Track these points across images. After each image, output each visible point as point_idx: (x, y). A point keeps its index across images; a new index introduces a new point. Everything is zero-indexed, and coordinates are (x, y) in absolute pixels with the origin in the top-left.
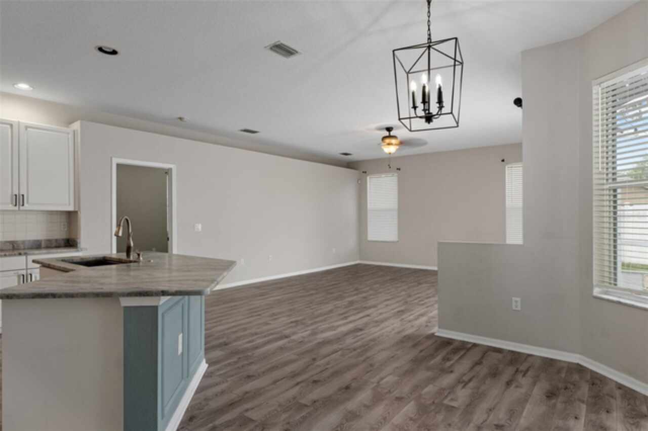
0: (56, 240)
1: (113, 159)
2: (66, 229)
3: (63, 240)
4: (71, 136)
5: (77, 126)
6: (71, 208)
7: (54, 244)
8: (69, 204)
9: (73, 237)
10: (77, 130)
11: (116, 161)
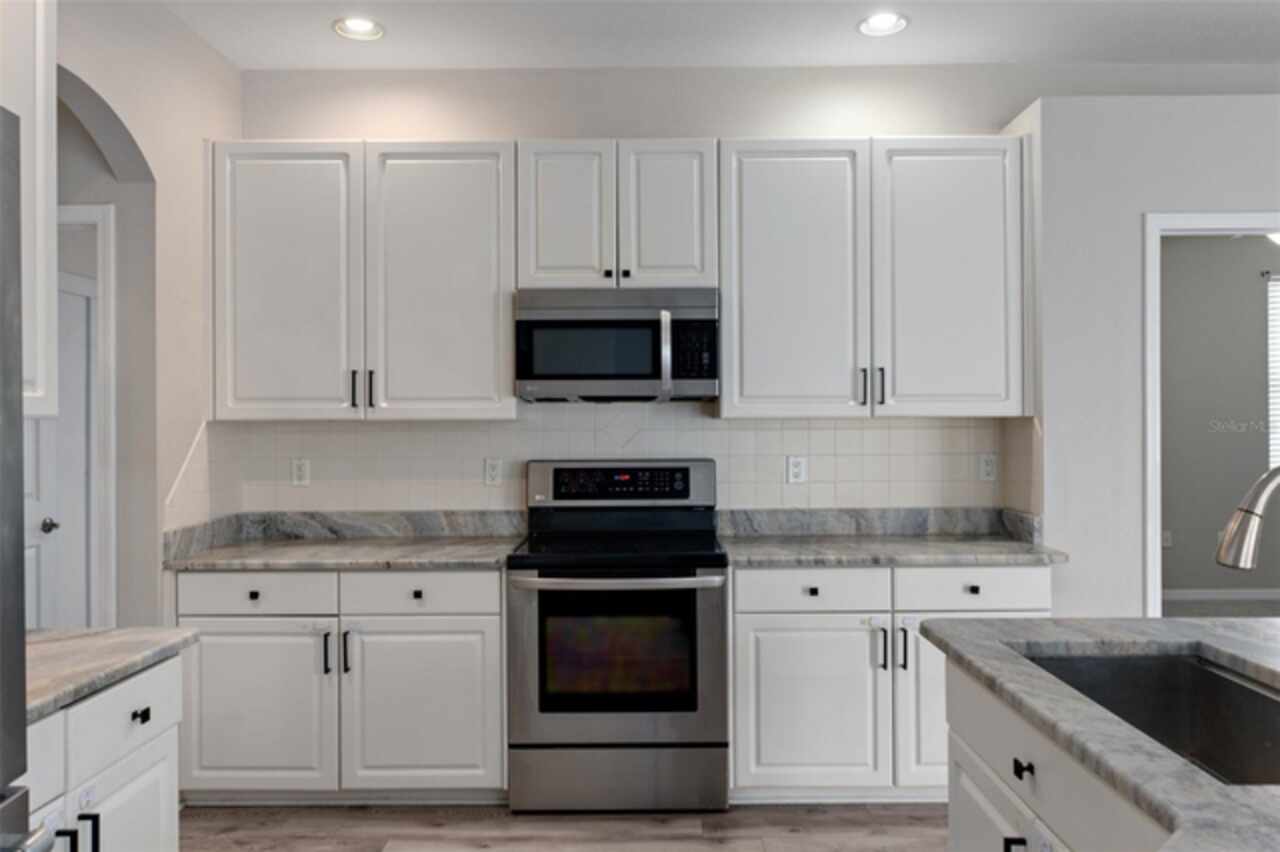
0: (967, 511)
1: (1150, 217)
2: (992, 478)
3: (985, 510)
4: (1011, 160)
5: (1029, 122)
6: (1011, 408)
7: (961, 527)
8: (1007, 397)
9: (1017, 504)
10: (1030, 137)
11: (1160, 224)
